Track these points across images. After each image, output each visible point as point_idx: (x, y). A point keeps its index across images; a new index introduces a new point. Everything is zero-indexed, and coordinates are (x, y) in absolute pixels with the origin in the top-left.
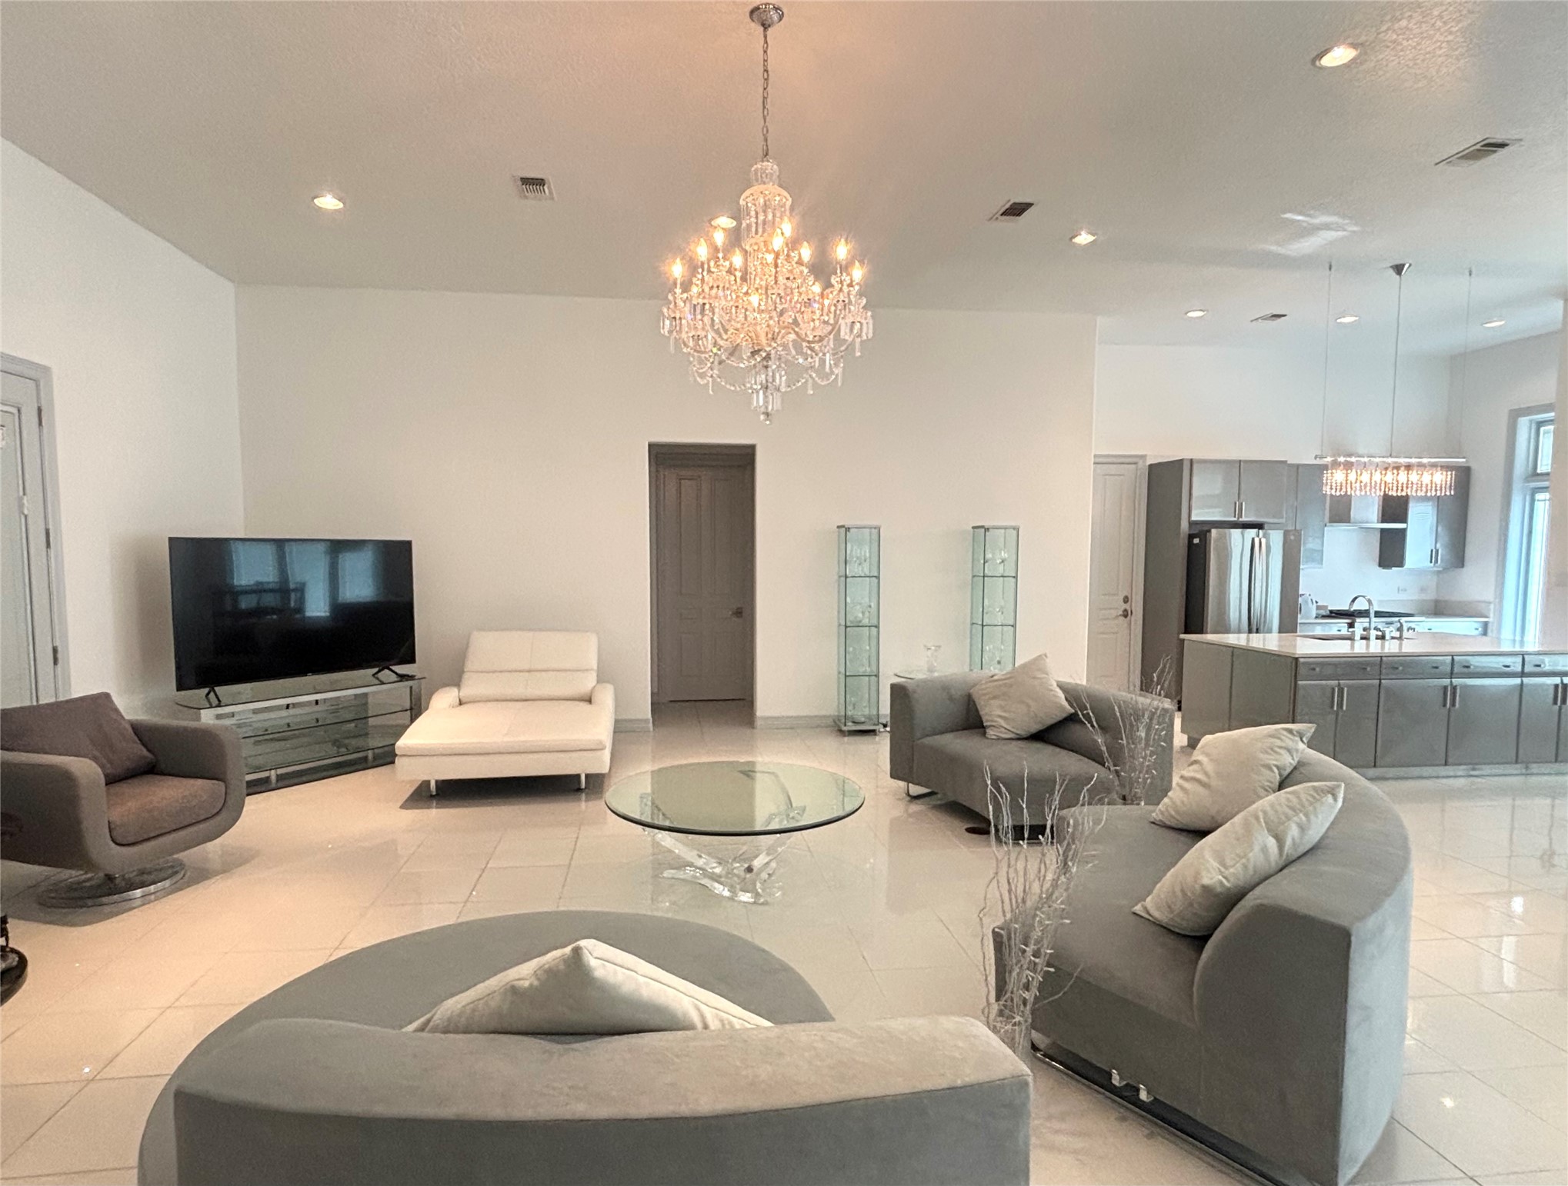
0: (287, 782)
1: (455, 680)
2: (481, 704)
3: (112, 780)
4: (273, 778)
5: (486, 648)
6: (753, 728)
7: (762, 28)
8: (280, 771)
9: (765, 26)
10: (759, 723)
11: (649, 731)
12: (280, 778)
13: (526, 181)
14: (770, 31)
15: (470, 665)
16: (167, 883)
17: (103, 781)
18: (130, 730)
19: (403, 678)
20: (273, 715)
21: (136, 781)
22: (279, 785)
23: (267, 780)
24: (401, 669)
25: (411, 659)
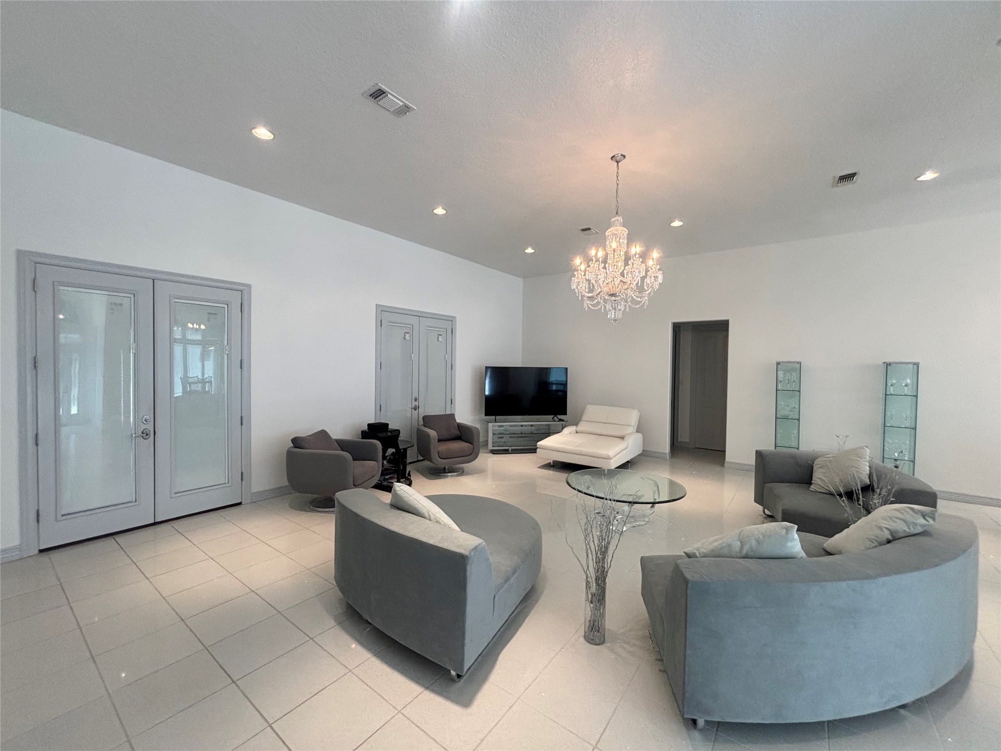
0: (514, 452)
1: (576, 424)
2: (585, 434)
3: (439, 441)
4: (510, 450)
5: (591, 412)
6: (723, 466)
7: (616, 163)
8: (513, 448)
9: (618, 162)
10: (726, 465)
11: (666, 459)
12: (512, 450)
13: (583, 230)
14: (620, 164)
15: (584, 418)
16: (455, 474)
17: (437, 440)
18: (457, 426)
19: (561, 420)
20: (515, 428)
21: (451, 441)
22: (513, 452)
23: (508, 450)
24: (560, 417)
25: (566, 414)
